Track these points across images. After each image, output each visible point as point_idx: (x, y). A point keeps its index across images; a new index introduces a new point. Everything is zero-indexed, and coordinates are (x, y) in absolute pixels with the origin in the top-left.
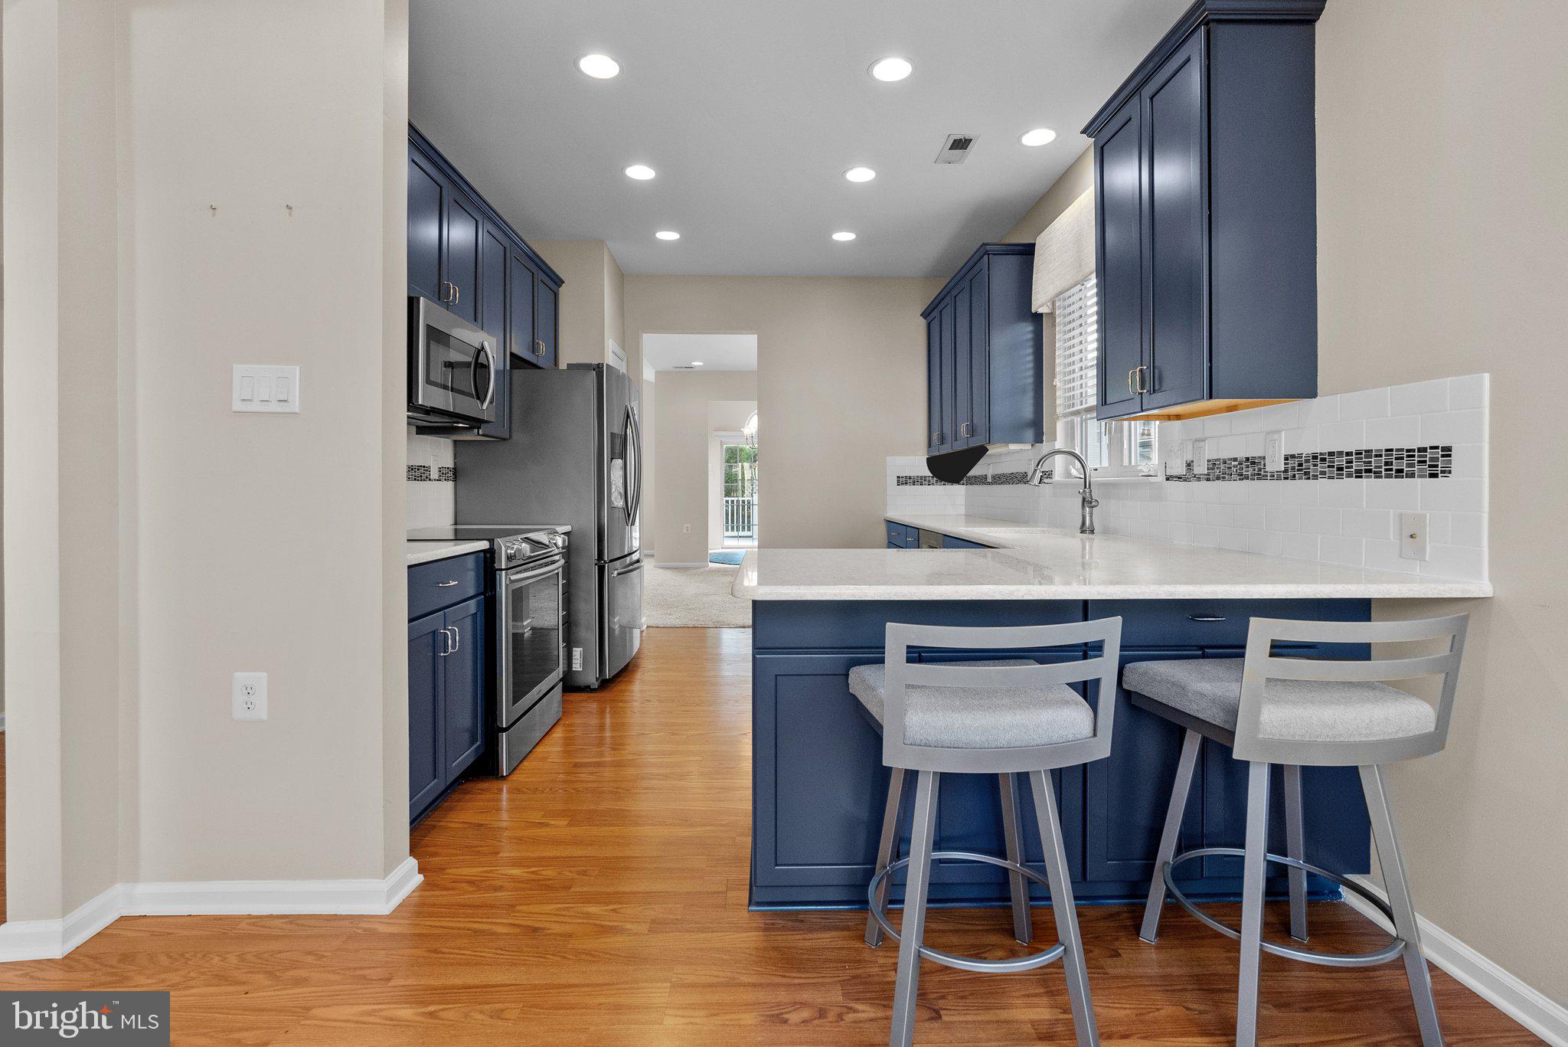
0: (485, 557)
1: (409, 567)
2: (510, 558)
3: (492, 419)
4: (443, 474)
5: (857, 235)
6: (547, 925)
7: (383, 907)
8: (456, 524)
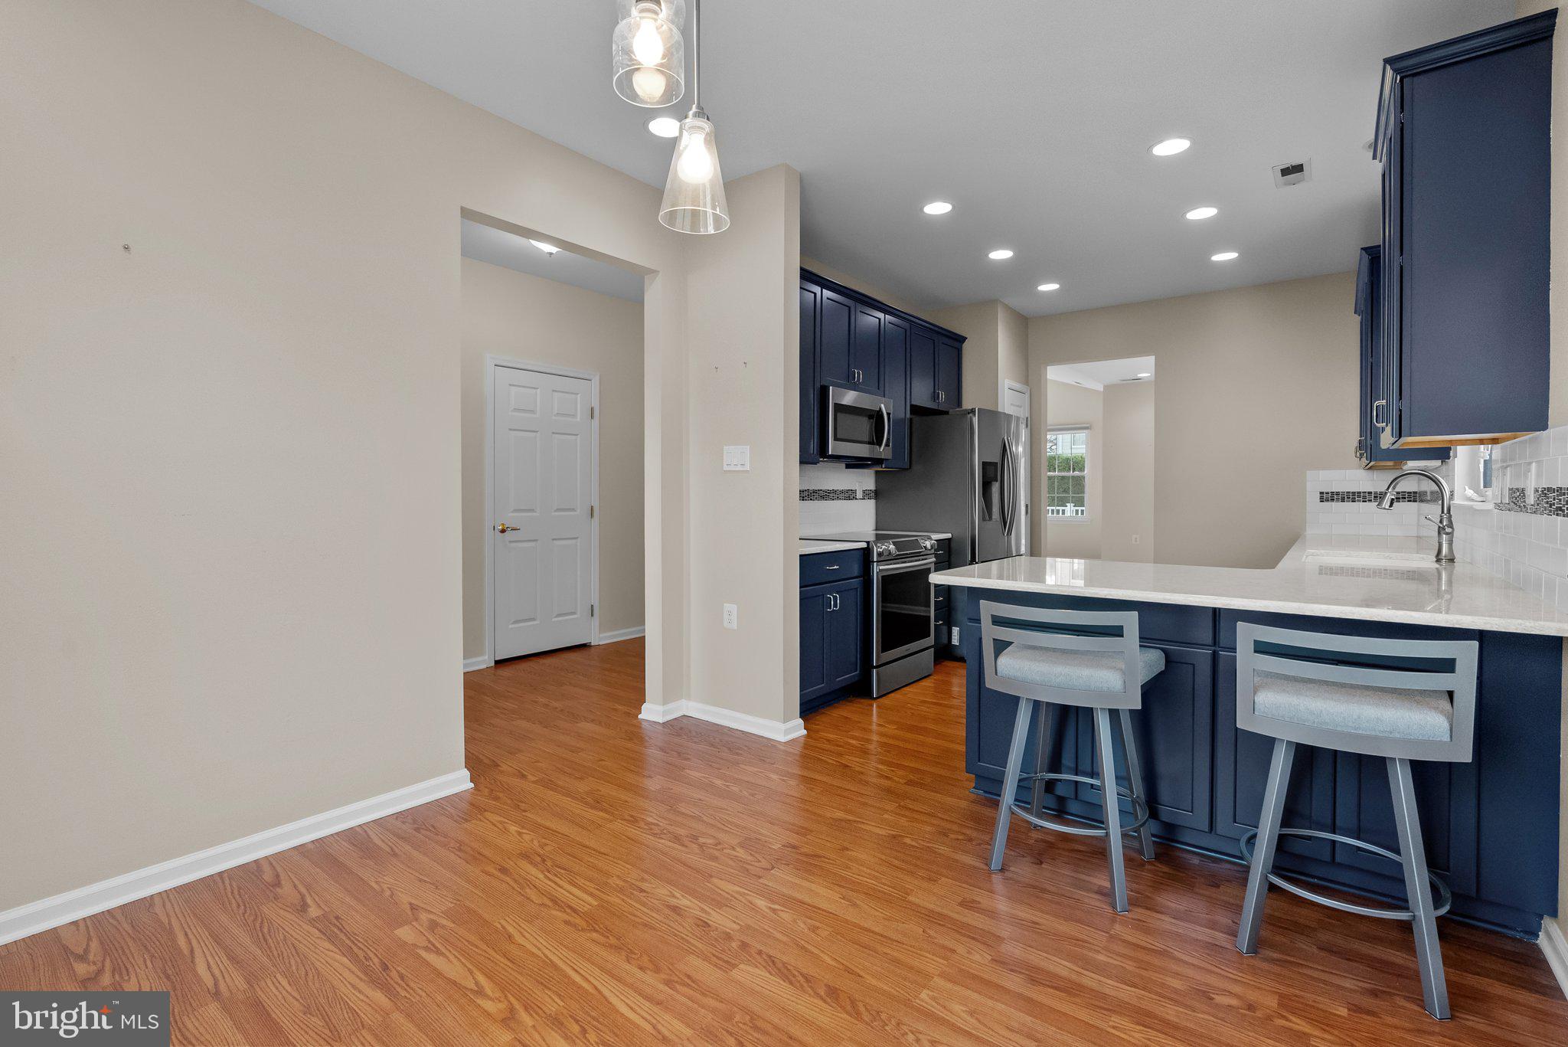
0: (864, 553)
1: (801, 556)
2: (880, 554)
3: (890, 457)
4: (866, 495)
5: (1240, 254)
6: (853, 766)
7: (783, 738)
8: (876, 530)
